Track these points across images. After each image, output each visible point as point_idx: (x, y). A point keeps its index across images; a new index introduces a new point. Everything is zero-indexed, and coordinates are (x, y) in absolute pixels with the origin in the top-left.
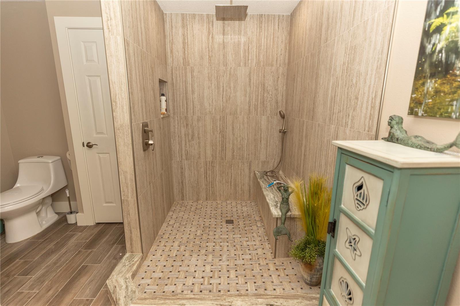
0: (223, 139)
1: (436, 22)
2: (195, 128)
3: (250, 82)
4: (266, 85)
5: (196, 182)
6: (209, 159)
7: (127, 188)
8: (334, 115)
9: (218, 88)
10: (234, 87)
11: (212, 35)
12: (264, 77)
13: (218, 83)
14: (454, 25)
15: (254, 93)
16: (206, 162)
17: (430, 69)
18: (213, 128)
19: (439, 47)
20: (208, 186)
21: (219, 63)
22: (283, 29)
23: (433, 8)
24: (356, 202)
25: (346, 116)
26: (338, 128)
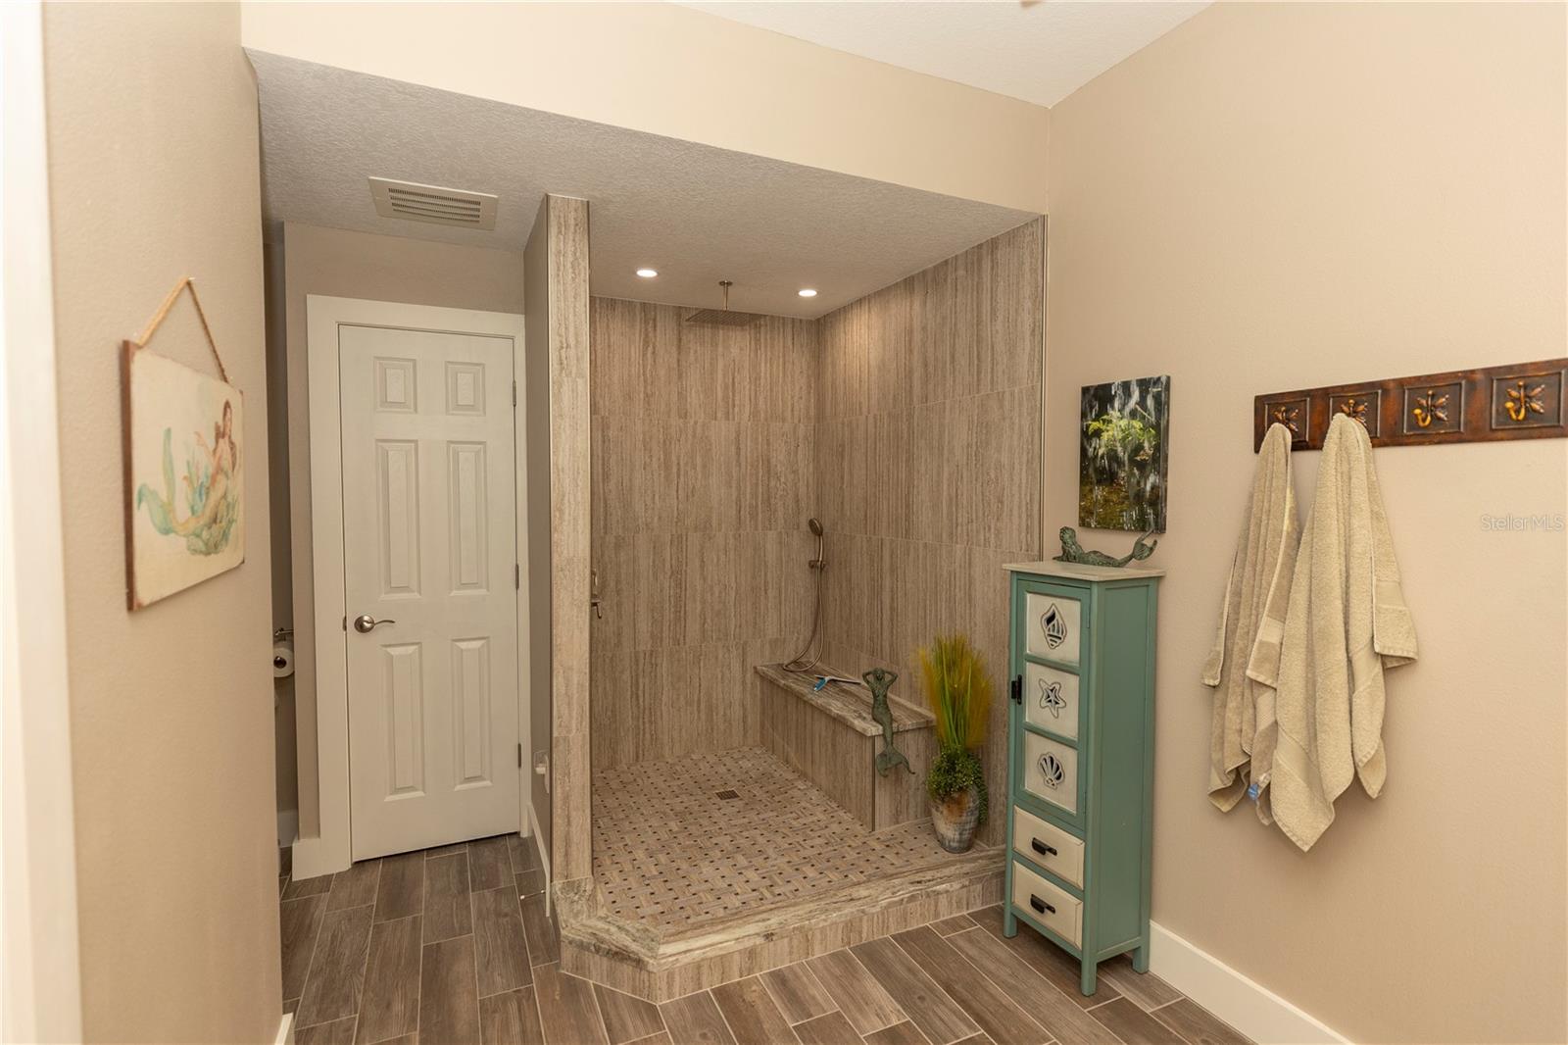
0: (678, 591)
1: (1095, 425)
2: (609, 567)
3: (738, 454)
4: (773, 461)
5: (609, 713)
6: (644, 645)
7: (569, 707)
8: (959, 528)
9: (667, 467)
10: (704, 466)
11: (654, 348)
12: (768, 444)
13: (667, 454)
14: (1111, 433)
15: (748, 479)
16: (636, 654)
17: (1096, 476)
18: (654, 566)
19: (1101, 452)
20: (641, 720)
21: (670, 410)
22: (802, 346)
23: (1088, 410)
24: (1049, 638)
25: (985, 528)
26: (970, 549)
